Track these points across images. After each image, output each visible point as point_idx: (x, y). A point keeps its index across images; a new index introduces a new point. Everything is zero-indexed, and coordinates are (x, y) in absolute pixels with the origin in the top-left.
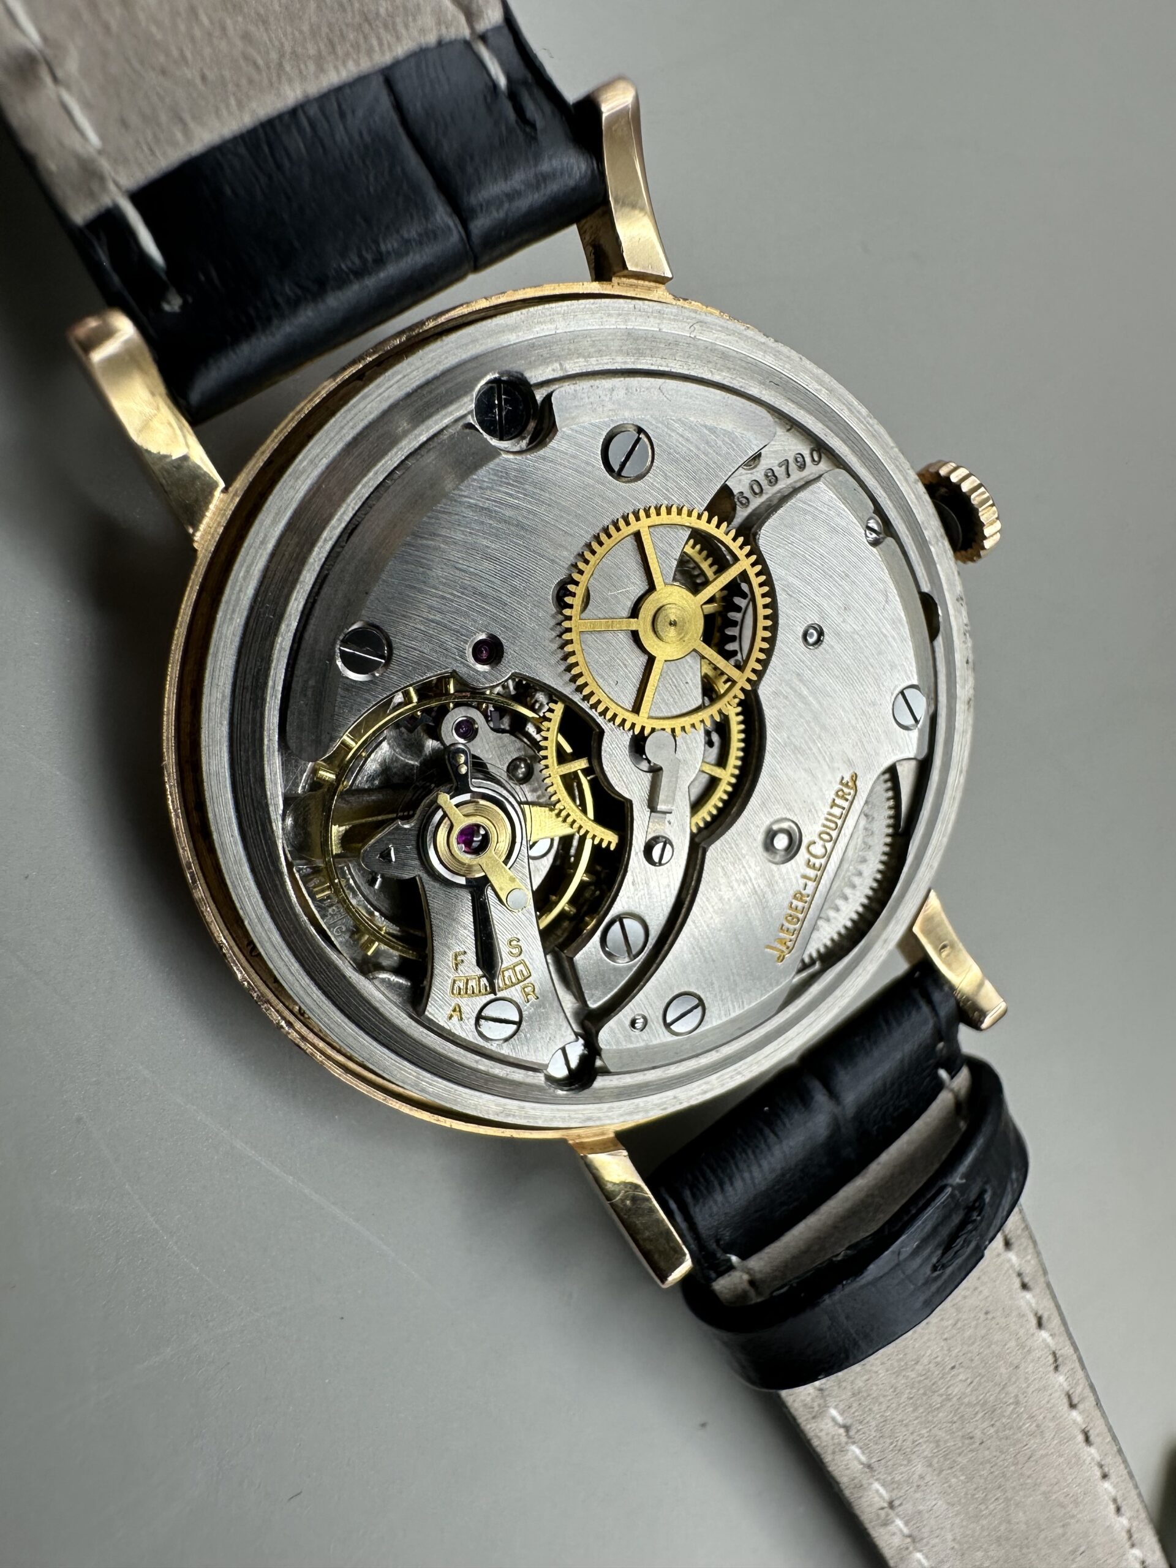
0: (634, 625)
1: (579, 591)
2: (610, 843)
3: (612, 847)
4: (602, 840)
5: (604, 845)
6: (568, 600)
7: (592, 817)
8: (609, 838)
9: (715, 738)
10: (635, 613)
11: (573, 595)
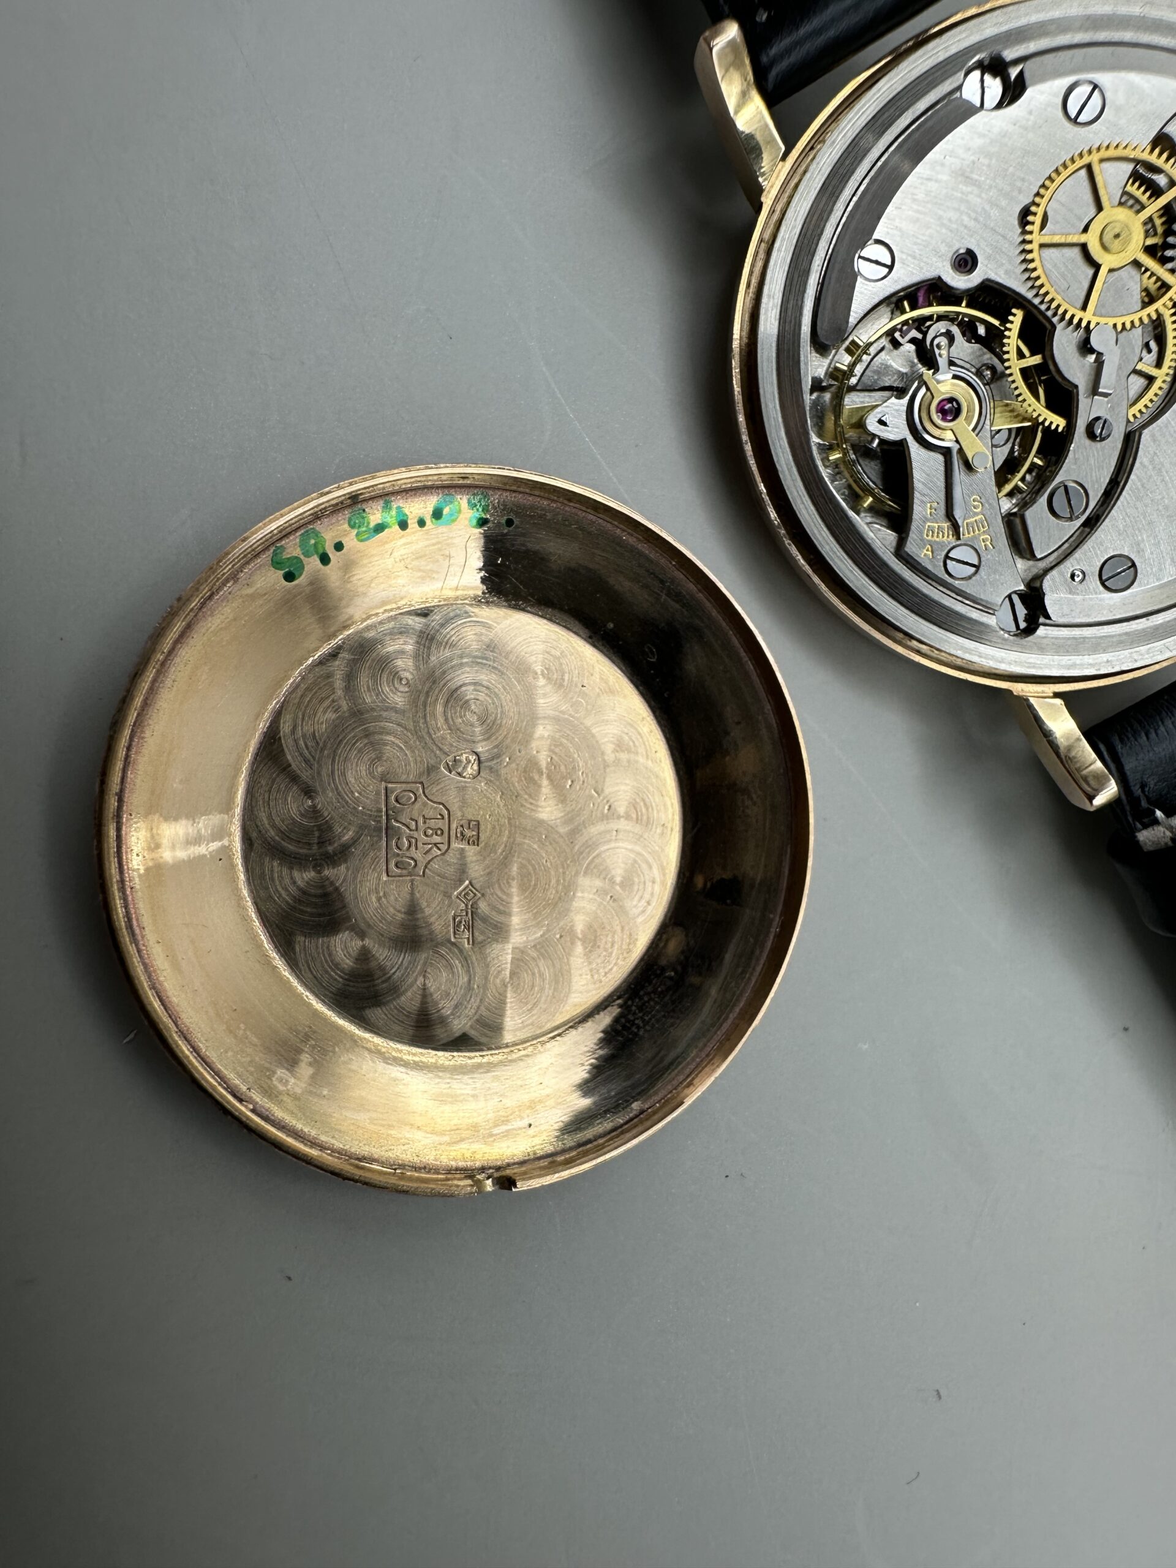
0: (1083, 239)
1: (1040, 211)
2: (1058, 426)
3: (1060, 429)
4: (1051, 423)
5: (1053, 427)
6: (1030, 218)
7: (1044, 404)
8: (1058, 422)
9: (1153, 345)
10: (1086, 230)
11: (1035, 214)
